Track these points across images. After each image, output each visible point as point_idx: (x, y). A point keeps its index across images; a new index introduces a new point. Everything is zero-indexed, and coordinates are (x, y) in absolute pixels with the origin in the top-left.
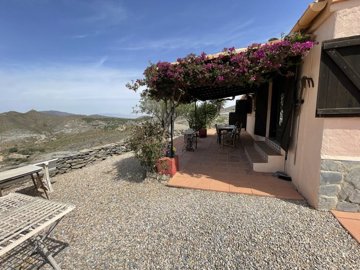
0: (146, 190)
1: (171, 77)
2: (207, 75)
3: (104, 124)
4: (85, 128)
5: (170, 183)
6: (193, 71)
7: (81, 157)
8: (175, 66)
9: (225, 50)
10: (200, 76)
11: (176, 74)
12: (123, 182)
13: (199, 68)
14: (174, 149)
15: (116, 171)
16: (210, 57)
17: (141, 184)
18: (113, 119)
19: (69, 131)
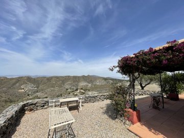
0: (115, 126)
1: (129, 63)
2: (153, 61)
3: (111, 81)
4: (104, 83)
5: (130, 129)
6: (143, 59)
7: (94, 97)
8: (132, 57)
9: (168, 43)
10: (148, 62)
11: (131, 63)
12: (106, 116)
13: (147, 57)
14: (136, 105)
15: (105, 108)
16: (157, 49)
17: (114, 121)
18: (116, 80)
19: (98, 84)
